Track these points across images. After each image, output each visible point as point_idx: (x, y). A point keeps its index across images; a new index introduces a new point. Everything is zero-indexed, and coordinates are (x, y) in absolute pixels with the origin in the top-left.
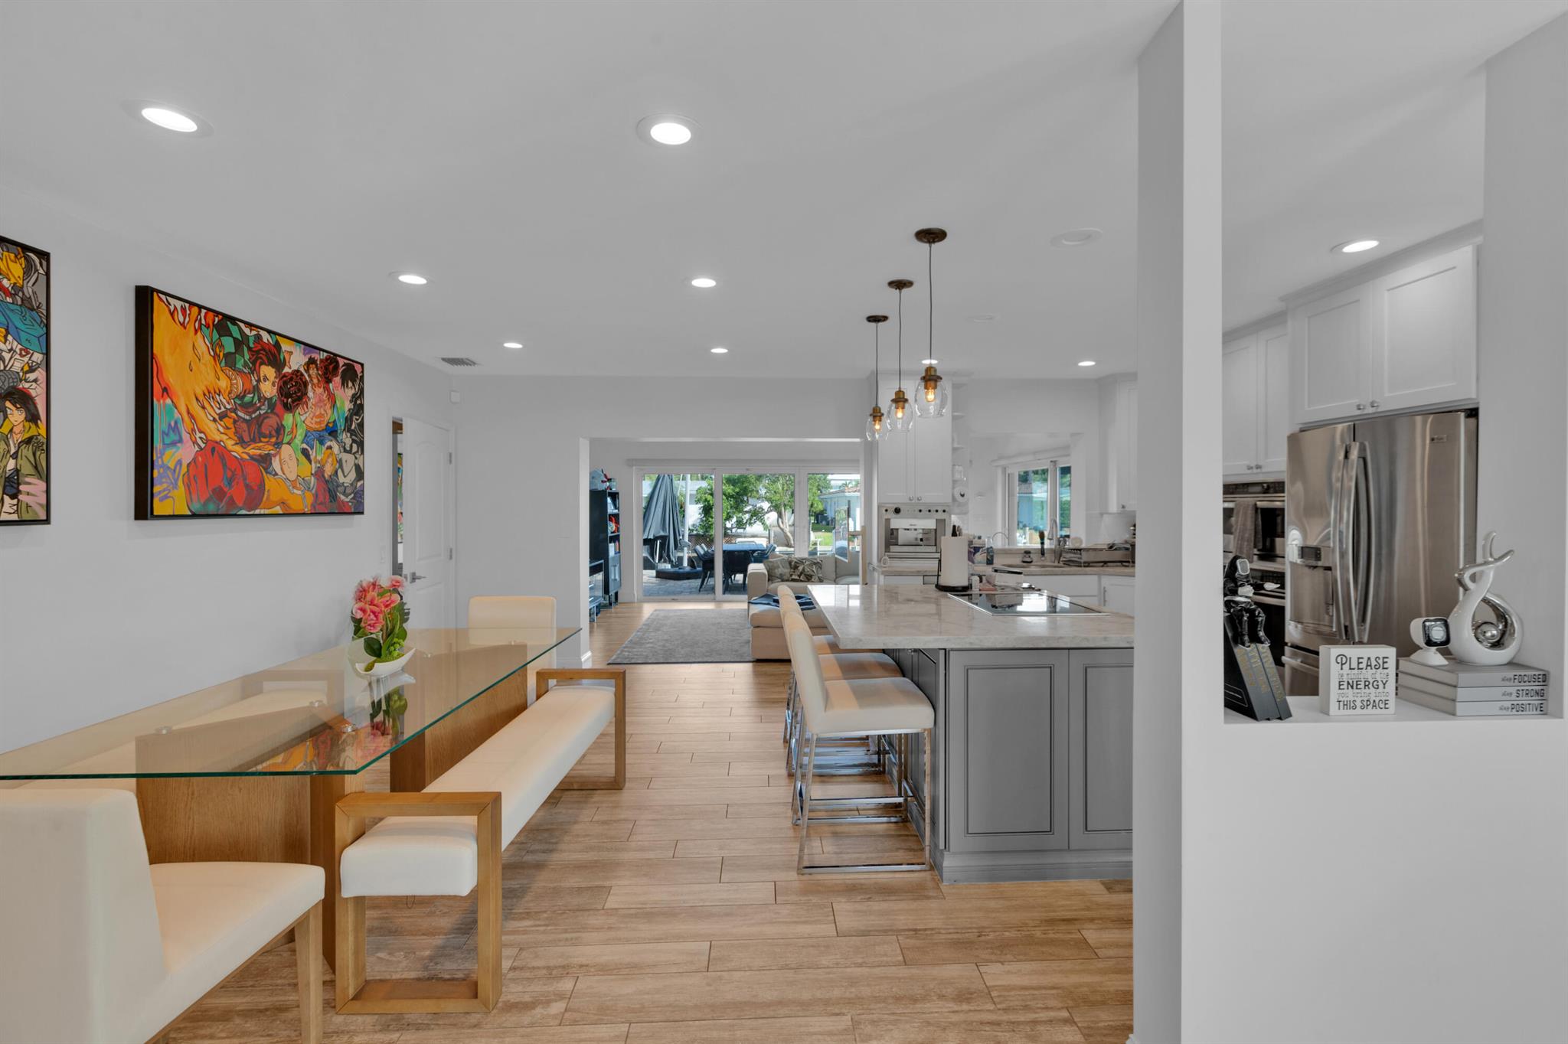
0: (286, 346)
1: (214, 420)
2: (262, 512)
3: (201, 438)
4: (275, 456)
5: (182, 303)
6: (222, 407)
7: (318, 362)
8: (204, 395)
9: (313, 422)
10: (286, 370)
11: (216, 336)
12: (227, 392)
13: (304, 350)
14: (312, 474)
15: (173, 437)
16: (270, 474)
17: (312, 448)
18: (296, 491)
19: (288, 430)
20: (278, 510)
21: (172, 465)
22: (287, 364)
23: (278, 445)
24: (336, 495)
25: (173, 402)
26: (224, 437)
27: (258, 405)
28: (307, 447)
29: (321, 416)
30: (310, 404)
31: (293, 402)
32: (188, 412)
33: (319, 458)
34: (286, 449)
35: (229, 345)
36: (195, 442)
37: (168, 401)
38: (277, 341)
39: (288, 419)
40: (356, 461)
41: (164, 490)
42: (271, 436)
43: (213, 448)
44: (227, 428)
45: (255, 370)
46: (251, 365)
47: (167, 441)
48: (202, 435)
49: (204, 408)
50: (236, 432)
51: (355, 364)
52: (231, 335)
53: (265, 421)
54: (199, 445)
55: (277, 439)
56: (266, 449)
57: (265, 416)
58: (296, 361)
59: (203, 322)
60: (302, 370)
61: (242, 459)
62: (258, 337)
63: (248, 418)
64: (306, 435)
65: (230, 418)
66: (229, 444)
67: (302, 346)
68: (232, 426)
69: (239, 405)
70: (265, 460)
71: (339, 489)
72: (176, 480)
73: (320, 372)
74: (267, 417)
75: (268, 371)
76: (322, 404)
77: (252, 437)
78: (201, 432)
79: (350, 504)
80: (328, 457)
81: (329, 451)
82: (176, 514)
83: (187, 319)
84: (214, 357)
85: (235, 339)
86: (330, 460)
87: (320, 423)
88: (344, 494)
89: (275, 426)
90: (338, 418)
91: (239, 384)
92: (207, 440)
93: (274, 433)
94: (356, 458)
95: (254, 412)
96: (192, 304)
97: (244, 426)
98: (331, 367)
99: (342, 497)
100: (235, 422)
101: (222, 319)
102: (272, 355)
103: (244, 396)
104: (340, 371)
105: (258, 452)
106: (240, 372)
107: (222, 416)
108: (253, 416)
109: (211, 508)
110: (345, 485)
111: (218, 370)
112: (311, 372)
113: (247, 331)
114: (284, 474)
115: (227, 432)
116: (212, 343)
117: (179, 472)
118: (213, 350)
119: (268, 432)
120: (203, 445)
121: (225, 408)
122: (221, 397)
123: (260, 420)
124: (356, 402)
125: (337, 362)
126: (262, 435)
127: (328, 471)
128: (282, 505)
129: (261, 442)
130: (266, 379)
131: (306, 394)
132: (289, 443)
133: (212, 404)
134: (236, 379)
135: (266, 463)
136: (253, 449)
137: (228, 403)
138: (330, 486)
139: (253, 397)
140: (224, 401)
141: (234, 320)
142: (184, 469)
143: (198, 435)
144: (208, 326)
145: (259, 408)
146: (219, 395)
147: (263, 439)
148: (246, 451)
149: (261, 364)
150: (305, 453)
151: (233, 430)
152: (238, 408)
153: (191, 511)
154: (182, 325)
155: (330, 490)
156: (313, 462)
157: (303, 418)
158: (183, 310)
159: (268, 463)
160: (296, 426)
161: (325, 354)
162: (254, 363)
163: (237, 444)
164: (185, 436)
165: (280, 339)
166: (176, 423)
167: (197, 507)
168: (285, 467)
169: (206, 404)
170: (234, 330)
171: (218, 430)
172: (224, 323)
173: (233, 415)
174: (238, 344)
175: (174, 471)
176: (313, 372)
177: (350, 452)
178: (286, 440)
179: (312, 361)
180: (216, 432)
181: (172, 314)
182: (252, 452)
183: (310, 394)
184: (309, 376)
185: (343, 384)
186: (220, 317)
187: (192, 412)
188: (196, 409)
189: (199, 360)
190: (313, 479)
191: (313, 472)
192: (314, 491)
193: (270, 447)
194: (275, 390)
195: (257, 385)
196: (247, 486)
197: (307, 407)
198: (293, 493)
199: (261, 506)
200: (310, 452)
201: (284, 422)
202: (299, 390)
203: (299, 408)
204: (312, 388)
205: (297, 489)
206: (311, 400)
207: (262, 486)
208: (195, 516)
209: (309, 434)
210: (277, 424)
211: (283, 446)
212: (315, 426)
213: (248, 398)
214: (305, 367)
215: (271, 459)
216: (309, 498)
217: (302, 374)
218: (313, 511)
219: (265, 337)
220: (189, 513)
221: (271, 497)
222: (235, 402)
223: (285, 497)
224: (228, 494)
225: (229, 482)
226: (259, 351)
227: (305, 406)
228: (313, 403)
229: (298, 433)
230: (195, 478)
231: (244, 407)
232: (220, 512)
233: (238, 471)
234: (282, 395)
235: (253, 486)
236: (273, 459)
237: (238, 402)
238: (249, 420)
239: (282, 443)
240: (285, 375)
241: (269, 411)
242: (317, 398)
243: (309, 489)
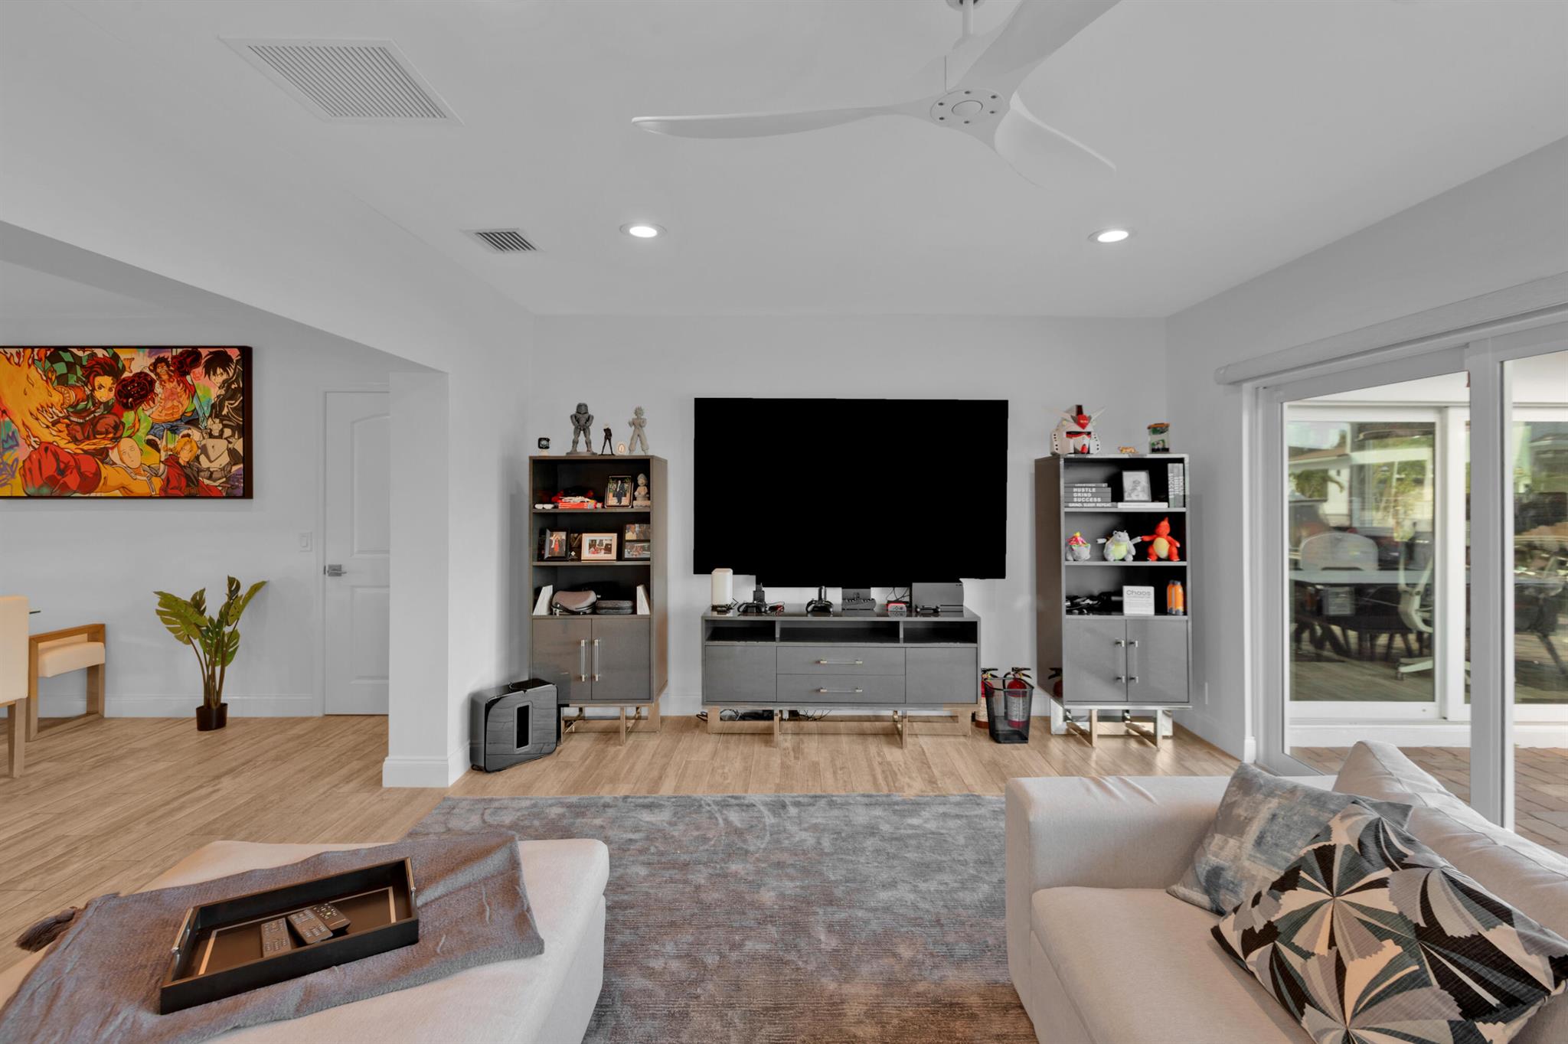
0: (124, 355)
1: (48, 427)
2: (99, 495)
4: (112, 448)
5: (17, 349)
6: (54, 416)
7: (170, 359)
8: (38, 410)
9: (163, 414)
10: (126, 374)
11: (48, 364)
12: (59, 405)
13: (150, 353)
14: (160, 461)
15: (11, 443)
16: (107, 463)
17: (161, 438)
18: (138, 477)
19: (127, 426)
20: (117, 493)
21: (10, 462)
22: (127, 369)
23: (117, 439)
24: (198, 481)
25: (10, 419)
26: (57, 439)
27: (93, 409)
28: (154, 438)
29: (173, 407)
30: (157, 399)
31: (134, 400)
32: (24, 424)
33: (171, 446)
34: (125, 443)
35: (61, 368)
36: (30, 445)
37: (7, 419)
38: (115, 353)
39: (129, 417)
40: (230, 446)
41: (3, 480)
42: (107, 433)
43: (47, 447)
44: (60, 431)
45: (88, 382)
46: (84, 379)
47: (6, 446)
48: (37, 439)
49: (37, 419)
50: (68, 435)
51: (227, 350)
52: (62, 360)
53: (101, 421)
54: (33, 447)
55: (115, 434)
56: (101, 443)
57: (102, 417)
58: (139, 364)
59: (36, 357)
60: (147, 371)
61: (75, 454)
62: (94, 355)
63: (81, 421)
64: (152, 428)
66: (62, 443)
67: (147, 350)
68: (65, 429)
69: (72, 412)
70: (103, 454)
71: (202, 474)
72: (14, 472)
73: (171, 368)
74: (103, 418)
75: (106, 381)
76: (176, 397)
77: (86, 435)
78: (34, 437)
79: (220, 488)
80: (185, 444)
81: (188, 438)
82: (14, 495)
83: (22, 359)
84: (47, 381)
85: (68, 364)
86: (188, 447)
87: (172, 414)
88: (210, 478)
89: (113, 424)
90: (201, 406)
91: (72, 396)
92: (41, 443)
93: (111, 430)
94: (230, 442)
95: (88, 416)
96: (25, 348)
97: (78, 428)
98: (188, 360)
99: (207, 482)
100: (68, 426)
101: (54, 351)
102: (111, 365)
103: (78, 404)
104: (203, 361)
105: (94, 447)
106: (73, 387)
107: (54, 424)
108: (87, 419)
109: (45, 491)
110: (211, 470)
111: (51, 390)
112: (159, 370)
113: (80, 353)
114: (124, 463)
115: (60, 434)
116: (44, 371)
117: (17, 466)
118: (45, 375)
119: (104, 430)
120: (37, 447)
121: (57, 416)
122: (54, 409)
123: (94, 422)
124: (229, 386)
125: (200, 354)
126: (97, 433)
127: (184, 457)
128: (121, 489)
129: (96, 438)
130: (101, 387)
131: (152, 390)
132: (130, 437)
133: (46, 415)
134: (68, 393)
135: (101, 455)
136: (88, 444)
137: (61, 412)
138: (188, 471)
139: (87, 405)
140: (57, 412)
141: (65, 349)
142: (20, 464)
143: (33, 439)
144: (40, 360)
145: (94, 412)
146: (52, 408)
147: (98, 436)
148: (79, 447)
149: (95, 376)
150: (152, 444)
151: (66, 432)
152: (71, 414)
153: (26, 493)
154: (18, 364)
155: (187, 477)
156: (162, 451)
157: (148, 413)
158: (18, 354)
160: (139, 420)
161: (180, 350)
162: (87, 377)
163: (69, 442)
164: (21, 441)
165: (115, 350)
166: (13, 433)
167: (31, 491)
168: (125, 458)
169: (40, 416)
170: (67, 357)
171: (51, 434)
172: (55, 353)
173: (66, 421)
174: (70, 367)
175: (12, 466)
176: (162, 370)
177: (221, 436)
178: (126, 433)
179: (159, 360)
180: (49, 435)
181: (9, 359)
182: (85, 448)
183: (158, 389)
184: (157, 374)
185: (207, 373)
186: (52, 350)
187: (26, 423)
188: (30, 421)
189: (33, 385)
190: (162, 466)
191: (163, 459)
192: (163, 477)
193: (106, 442)
194: (112, 394)
195: (91, 394)
196: (81, 474)
197: (154, 403)
198: (135, 479)
199: (97, 490)
200: (159, 442)
201: (123, 420)
202: (142, 389)
203: (143, 405)
204: (161, 384)
205: (141, 475)
206: (160, 396)
207: (98, 474)
208: (29, 497)
209: (157, 426)
210: (116, 422)
211: (122, 440)
212: (167, 418)
213: (82, 405)
214: (151, 368)
215: (108, 452)
216: (157, 483)
217: (147, 375)
218: (163, 495)
219: (100, 353)
220: (25, 495)
221: (109, 483)
222: (67, 411)
223: (125, 483)
224: (61, 482)
225: (62, 472)
226: (93, 366)
227: (151, 402)
228: (163, 397)
229: (142, 427)
230: (30, 470)
231: (77, 413)
232: (53, 495)
233: (72, 463)
234: (121, 397)
235: (88, 474)
236: (110, 451)
237: (71, 410)
238: (82, 423)
239: (121, 437)
240: (124, 380)
241: (106, 412)
242: (169, 392)
243: (156, 476)
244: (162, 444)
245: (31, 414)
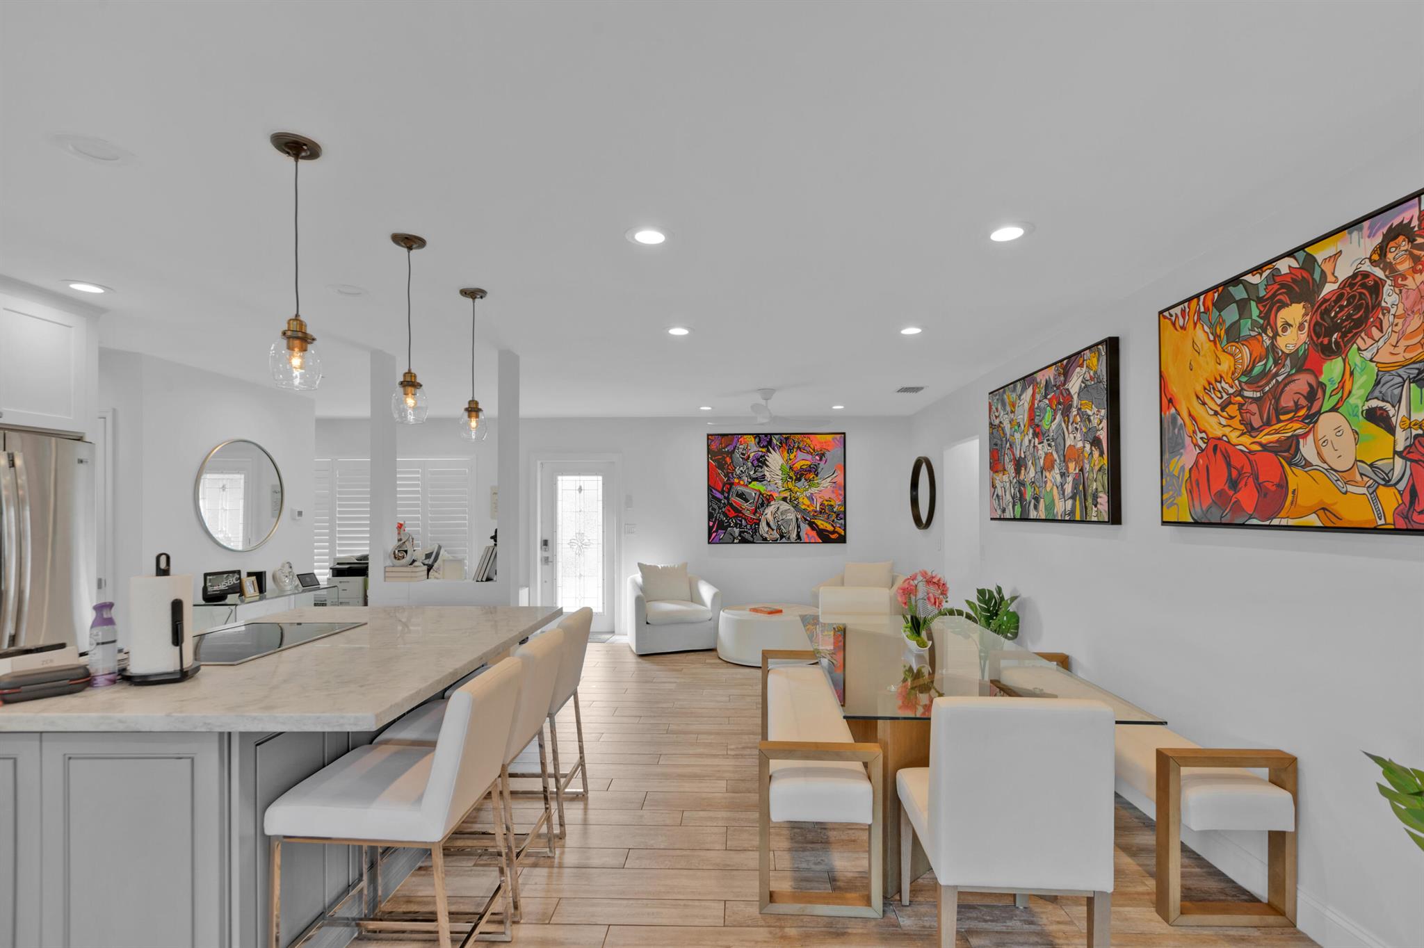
0: (1323, 253)
1: (1216, 413)
2: (1284, 522)
3: (1202, 438)
4: (1305, 436)
5: (1183, 306)
6: (1224, 394)
7: (1412, 225)
8: (1205, 388)
9: (1400, 349)
10: (1326, 290)
11: (1217, 314)
12: (1230, 375)
13: (1370, 228)
14: (1395, 452)
15: (1177, 444)
16: (1296, 465)
17: (1395, 402)
18: (1350, 488)
19: (1328, 390)
20: (1313, 520)
21: (1175, 472)
22: (1330, 278)
23: (1313, 418)
25: (1176, 410)
26: (1227, 430)
27: (1275, 370)
28: (1381, 404)
30: (1387, 320)
31: (1344, 336)
32: (1190, 415)
34: (1327, 423)
35: (1231, 315)
36: (1196, 445)
37: (1173, 410)
38: (1308, 254)
39: (1332, 370)
41: (1171, 497)
42: (1298, 407)
43: (1216, 446)
44: (1232, 418)
45: (1269, 324)
46: (1261, 321)
48: (1204, 435)
49: (1204, 404)
50: (1242, 421)
52: (1232, 301)
53: (1287, 389)
54: (1200, 447)
55: (1309, 409)
56: (1287, 429)
58: (1350, 258)
59: (1203, 309)
60: (1367, 267)
61: (1251, 452)
62: (1275, 274)
63: (1259, 394)
64: (1377, 383)
65: (1234, 404)
66: (1233, 437)
68: (1239, 413)
69: (1246, 383)
70: (1289, 448)
74: (1290, 382)
75: (1292, 313)
77: (1266, 418)
78: (1201, 432)
82: (1180, 521)
83: (1188, 318)
84: (1214, 341)
85: (1242, 302)
89: (1307, 390)
91: (1245, 355)
92: (1209, 439)
93: (1303, 402)
95: (1267, 384)
96: (1189, 300)
97: (1254, 408)
100: (1241, 406)
101: (1225, 290)
102: (1302, 282)
103: (1254, 367)
105: (1277, 437)
106: (1246, 340)
107: (1221, 406)
108: (1267, 389)
109: (1215, 516)
112: (1388, 258)
114: (1325, 462)
115: (1230, 422)
116: (1212, 326)
117: (1183, 479)
118: (1212, 334)
119: (1291, 404)
120: (1203, 446)
121: (1227, 394)
122: (1223, 384)
123: (1276, 392)
126: (1279, 411)
128: (1322, 513)
129: (1279, 421)
130: (1287, 325)
131: (1376, 306)
132: (1334, 409)
133: (1213, 396)
134: (1241, 351)
135: (1288, 451)
136: (1270, 434)
137: (1232, 387)
139: (1265, 365)
140: (1226, 386)
141: (1236, 281)
142: (1187, 475)
143: (1200, 435)
144: (1206, 311)
145: (1277, 374)
146: (1220, 382)
147: (1282, 418)
148: (1256, 440)
149: (1278, 310)
150: (1377, 417)
151: (1239, 417)
152: (1245, 387)
153: (1193, 518)
154: (1183, 328)
156: (1398, 430)
157: (1368, 355)
158: (1184, 312)
159: (1292, 451)
160: (1352, 374)
162: (1268, 316)
164: (1185, 440)
165: (1309, 249)
166: (1179, 429)
167: (1198, 514)
168: (1326, 451)
169: (1207, 400)
170: (1239, 292)
171: (1220, 423)
172: (1223, 293)
173: (1239, 399)
174: (1243, 306)
175: (1179, 475)
176: (1399, 252)
178: (1327, 406)
179: (1390, 235)
180: (1215, 426)
181: (1174, 324)
182: (1265, 440)
183: (1389, 297)
184: (1384, 268)
186: (1220, 289)
187: (1193, 413)
188: (1198, 410)
189: (1199, 353)
190: (1399, 462)
191: (1400, 448)
192: (1401, 486)
193: (1296, 425)
194: (1304, 336)
195: (1273, 344)
196: (1259, 487)
197: (1381, 331)
198: (1346, 493)
199: (1283, 513)
200: (1392, 412)
201: (1323, 379)
202: (1357, 308)
203: (1359, 341)
204: (1395, 285)
205: (1356, 484)
206: (1393, 311)
207: (1283, 485)
208: (1196, 523)
209: (1387, 378)
210: (1310, 385)
211: (1322, 417)
212: (1408, 356)
213: (1257, 370)
214: (1376, 257)
215: (1298, 443)
216: (1390, 500)
217: (1366, 275)
218: (1402, 524)
219: (1284, 266)
220: (1192, 521)
221: (1301, 501)
222: (1240, 382)
223: (1328, 501)
224: (1234, 500)
225: (1234, 484)
226: (1274, 295)
227: (1375, 331)
228: (1400, 311)
229: (1356, 386)
230: (1197, 481)
231: (1254, 382)
232: (1224, 521)
233: (1247, 469)
234: (1318, 336)
235: (1269, 485)
236: (1301, 441)
237: (1244, 379)
238: (1260, 398)
239: (1319, 413)
240: (1325, 301)
241: (1294, 371)
242: (1413, 296)
243: (1387, 483)
244: (1398, 415)
245: (1198, 397)
